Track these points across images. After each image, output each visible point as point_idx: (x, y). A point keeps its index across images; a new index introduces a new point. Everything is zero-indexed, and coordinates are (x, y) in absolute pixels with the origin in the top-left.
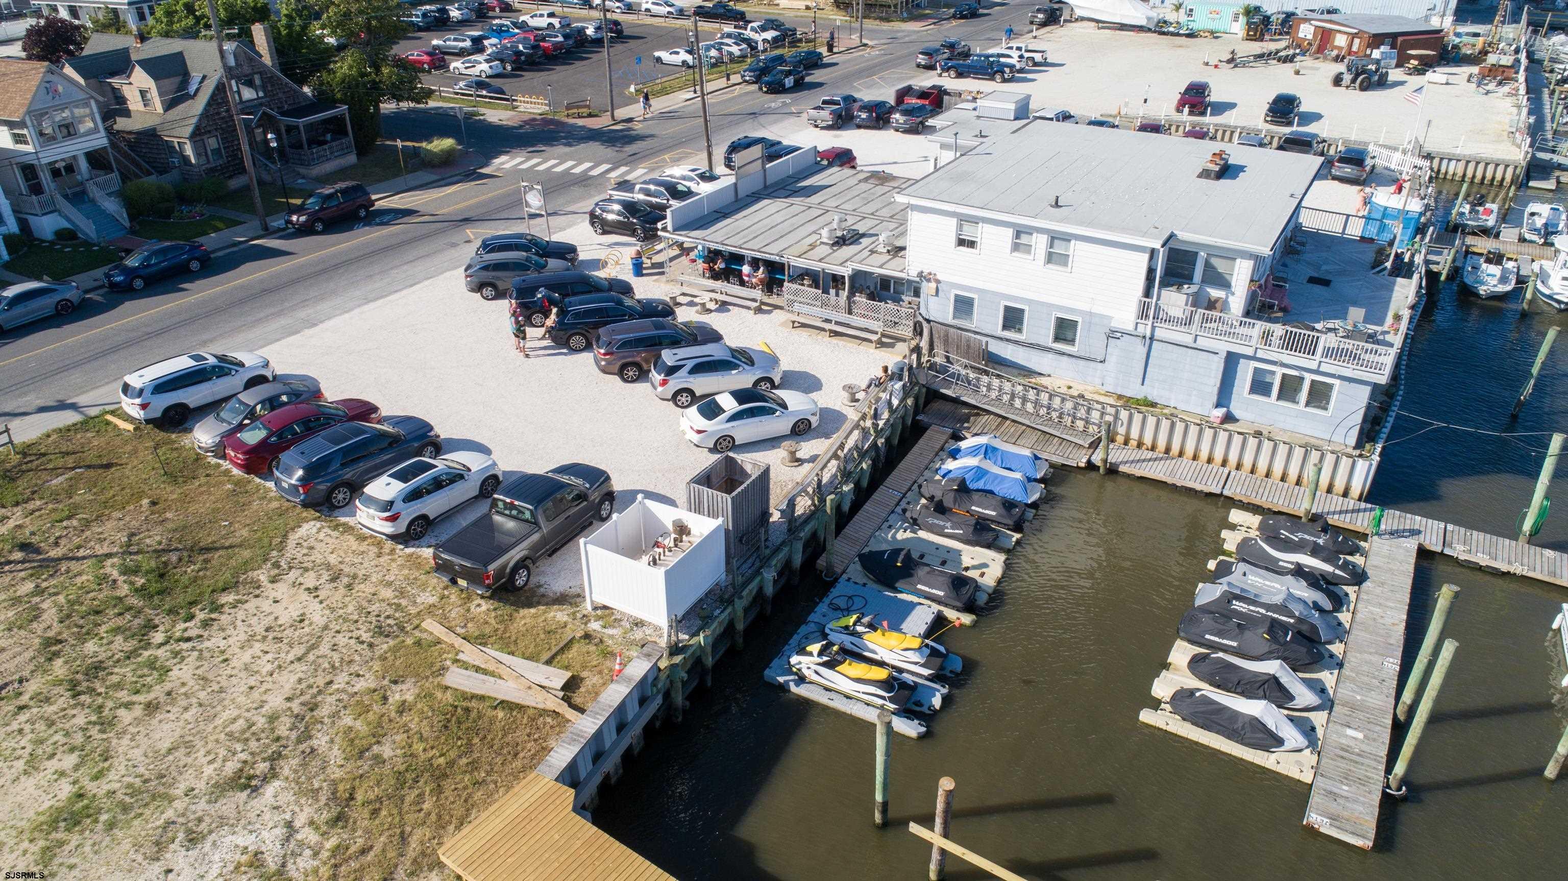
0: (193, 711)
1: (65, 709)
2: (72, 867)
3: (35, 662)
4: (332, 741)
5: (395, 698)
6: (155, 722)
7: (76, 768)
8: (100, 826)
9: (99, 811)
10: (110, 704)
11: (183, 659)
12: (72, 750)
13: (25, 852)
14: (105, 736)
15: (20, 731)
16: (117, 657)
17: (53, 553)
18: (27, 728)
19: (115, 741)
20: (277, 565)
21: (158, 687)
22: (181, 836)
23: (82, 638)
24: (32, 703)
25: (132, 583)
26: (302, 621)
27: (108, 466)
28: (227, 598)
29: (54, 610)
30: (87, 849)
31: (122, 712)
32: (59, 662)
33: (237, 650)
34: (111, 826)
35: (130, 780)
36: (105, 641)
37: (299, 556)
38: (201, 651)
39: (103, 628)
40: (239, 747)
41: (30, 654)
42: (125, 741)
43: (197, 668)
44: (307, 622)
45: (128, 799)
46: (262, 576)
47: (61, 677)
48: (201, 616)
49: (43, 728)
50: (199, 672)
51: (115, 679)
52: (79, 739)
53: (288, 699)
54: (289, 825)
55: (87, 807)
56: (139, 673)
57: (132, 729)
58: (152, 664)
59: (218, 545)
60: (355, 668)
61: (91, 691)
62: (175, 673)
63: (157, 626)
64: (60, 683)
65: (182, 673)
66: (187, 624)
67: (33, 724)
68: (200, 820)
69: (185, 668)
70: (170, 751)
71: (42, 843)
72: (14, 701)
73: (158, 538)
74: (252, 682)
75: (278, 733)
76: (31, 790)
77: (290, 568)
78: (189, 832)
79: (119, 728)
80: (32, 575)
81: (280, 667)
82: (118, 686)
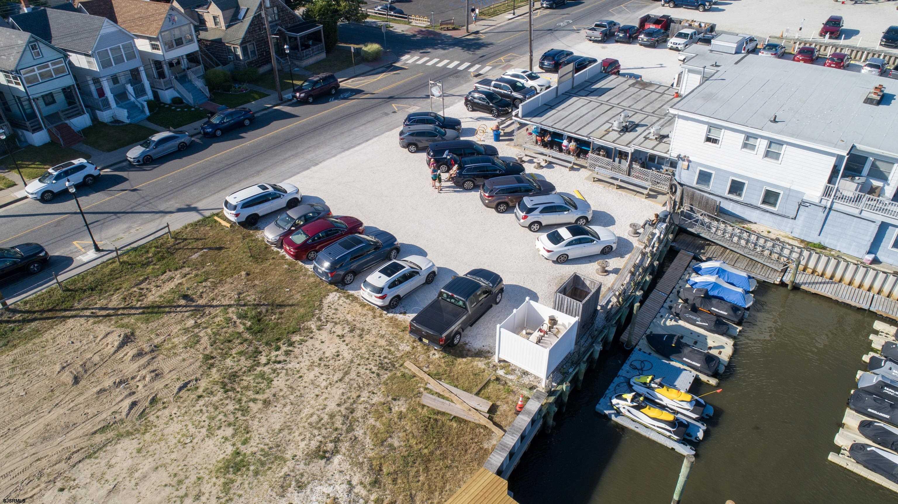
0: (289, 407)
1: (221, 400)
2: (240, 496)
3: (201, 369)
4: (365, 433)
5: (395, 409)
6: (269, 412)
7: (233, 436)
8: (251, 473)
9: (249, 464)
10: (244, 399)
11: (278, 374)
12: (229, 425)
13: (215, 484)
14: (245, 418)
15: (201, 411)
16: (243, 370)
17: (201, 302)
18: (204, 409)
19: (250, 422)
20: (319, 319)
21: (268, 391)
22: (294, 483)
23: (225, 356)
24: (204, 394)
25: (244, 324)
26: (338, 356)
27: (220, 249)
28: (296, 338)
29: (206, 338)
30: (246, 486)
31: (251, 404)
32: (214, 370)
33: (306, 371)
34: (256, 473)
35: (262, 446)
36: (236, 359)
37: (330, 314)
38: (287, 370)
39: (234, 352)
40: (316, 432)
41: (198, 364)
42: (256, 422)
43: (287, 380)
44: (341, 357)
45: (263, 458)
46: (312, 325)
47: (217, 379)
48: (284, 348)
49: (213, 410)
50: (288, 383)
51: (245, 383)
52: (231, 418)
53: (339, 405)
54: (349, 483)
55: (242, 461)
56: (257, 381)
57: (258, 415)
58: (262, 375)
59: (285, 303)
60: (371, 388)
61: (233, 389)
62: (275, 383)
63: (261, 352)
64: (215, 383)
65: (279, 383)
66: (277, 353)
67: (207, 407)
68: (302, 475)
69: (280, 380)
70: (280, 431)
71: (222, 480)
72: (195, 392)
73: (253, 297)
74: (317, 392)
75: (336, 426)
76: (212, 447)
77: (327, 321)
78: (297, 481)
79: (251, 414)
80: (192, 315)
81: (330, 384)
82: (247, 388)
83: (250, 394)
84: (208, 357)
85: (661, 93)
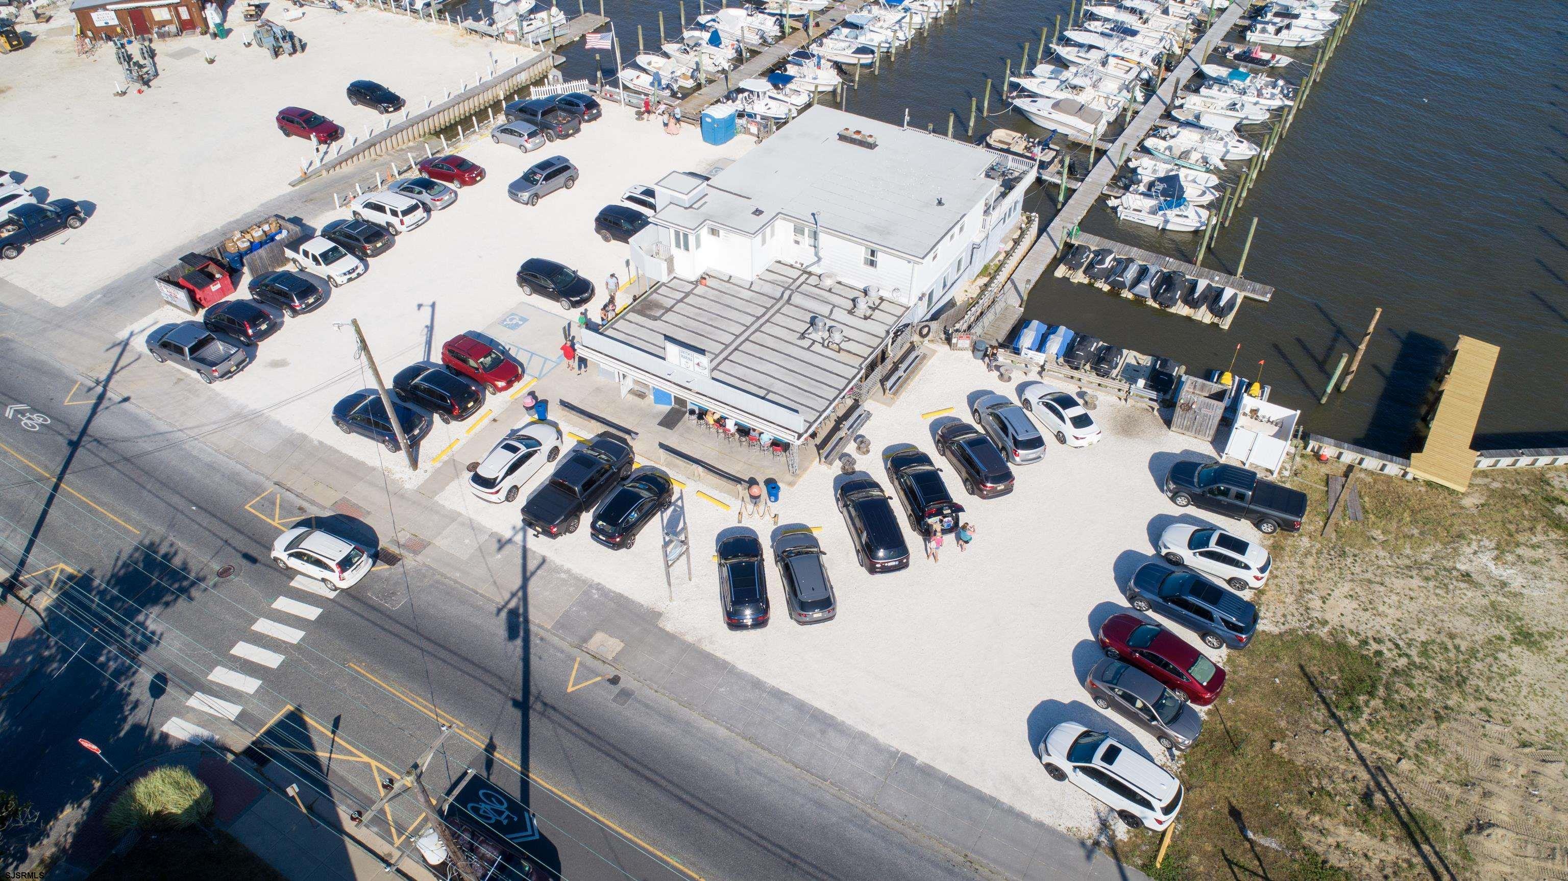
0: (1441, 617)
1: (1478, 678)
2: (1546, 623)
3: (1458, 717)
6: (1458, 631)
7: (1503, 651)
8: (1523, 622)
9: (1517, 627)
10: (1461, 657)
11: (1411, 640)
12: (1496, 658)
13: (1553, 647)
14: (1480, 649)
15: (1502, 691)
16: (1428, 674)
18: (1498, 689)
19: (1480, 643)
20: (1311, 627)
21: (1438, 640)
22: (1506, 589)
23: (1427, 702)
24: (1483, 697)
25: (1367, 703)
26: (1351, 596)
28: (1352, 641)
29: (1414, 734)
30: (1535, 623)
31: (1463, 648)
32: (1450, 703)
33: (1389, 618)
34: (1520, 619)
35: (1495, 623)
36: (1421, 689)
37: (1295, 619)
38: (1400, 635)
39: (1412, 694)
40: (1451, 587)
41: (1454, 724)
42: (1477, 638)
43: (1413, 629)
45: (1505, 619)
47: (1458, 693)
48: (1374, 646)
49: (1494, 681)
50: (1416, 627)
51: (1444, 665)
52: (1489, 660)
53: (1412, 577)
55: (1519, 634)
56: (1434, 655)
57: (1469, 638)
58: (1424, 653)
60: (1373, 559)
61: (1457, 673)
62: (1423, 638)
63: (1393, 669)
64: (1463, 692)
65: (1421, 635)
66: (1385, 651)
67: (1494, 688)
68: (1495, 586)
69: (1417, 635)
70: (1470, 615)
71: (1546, 642)
72: (1489, 708)
74: (1406, 602)
75: (1434, 574)
76: (1526, 665)
78: (1502, 588)
79: (1472, 645)
81: (1391, 591)
82: (1448, 661)
83: (1452, 655)
84: (1439, 718)
85: (687, 295)
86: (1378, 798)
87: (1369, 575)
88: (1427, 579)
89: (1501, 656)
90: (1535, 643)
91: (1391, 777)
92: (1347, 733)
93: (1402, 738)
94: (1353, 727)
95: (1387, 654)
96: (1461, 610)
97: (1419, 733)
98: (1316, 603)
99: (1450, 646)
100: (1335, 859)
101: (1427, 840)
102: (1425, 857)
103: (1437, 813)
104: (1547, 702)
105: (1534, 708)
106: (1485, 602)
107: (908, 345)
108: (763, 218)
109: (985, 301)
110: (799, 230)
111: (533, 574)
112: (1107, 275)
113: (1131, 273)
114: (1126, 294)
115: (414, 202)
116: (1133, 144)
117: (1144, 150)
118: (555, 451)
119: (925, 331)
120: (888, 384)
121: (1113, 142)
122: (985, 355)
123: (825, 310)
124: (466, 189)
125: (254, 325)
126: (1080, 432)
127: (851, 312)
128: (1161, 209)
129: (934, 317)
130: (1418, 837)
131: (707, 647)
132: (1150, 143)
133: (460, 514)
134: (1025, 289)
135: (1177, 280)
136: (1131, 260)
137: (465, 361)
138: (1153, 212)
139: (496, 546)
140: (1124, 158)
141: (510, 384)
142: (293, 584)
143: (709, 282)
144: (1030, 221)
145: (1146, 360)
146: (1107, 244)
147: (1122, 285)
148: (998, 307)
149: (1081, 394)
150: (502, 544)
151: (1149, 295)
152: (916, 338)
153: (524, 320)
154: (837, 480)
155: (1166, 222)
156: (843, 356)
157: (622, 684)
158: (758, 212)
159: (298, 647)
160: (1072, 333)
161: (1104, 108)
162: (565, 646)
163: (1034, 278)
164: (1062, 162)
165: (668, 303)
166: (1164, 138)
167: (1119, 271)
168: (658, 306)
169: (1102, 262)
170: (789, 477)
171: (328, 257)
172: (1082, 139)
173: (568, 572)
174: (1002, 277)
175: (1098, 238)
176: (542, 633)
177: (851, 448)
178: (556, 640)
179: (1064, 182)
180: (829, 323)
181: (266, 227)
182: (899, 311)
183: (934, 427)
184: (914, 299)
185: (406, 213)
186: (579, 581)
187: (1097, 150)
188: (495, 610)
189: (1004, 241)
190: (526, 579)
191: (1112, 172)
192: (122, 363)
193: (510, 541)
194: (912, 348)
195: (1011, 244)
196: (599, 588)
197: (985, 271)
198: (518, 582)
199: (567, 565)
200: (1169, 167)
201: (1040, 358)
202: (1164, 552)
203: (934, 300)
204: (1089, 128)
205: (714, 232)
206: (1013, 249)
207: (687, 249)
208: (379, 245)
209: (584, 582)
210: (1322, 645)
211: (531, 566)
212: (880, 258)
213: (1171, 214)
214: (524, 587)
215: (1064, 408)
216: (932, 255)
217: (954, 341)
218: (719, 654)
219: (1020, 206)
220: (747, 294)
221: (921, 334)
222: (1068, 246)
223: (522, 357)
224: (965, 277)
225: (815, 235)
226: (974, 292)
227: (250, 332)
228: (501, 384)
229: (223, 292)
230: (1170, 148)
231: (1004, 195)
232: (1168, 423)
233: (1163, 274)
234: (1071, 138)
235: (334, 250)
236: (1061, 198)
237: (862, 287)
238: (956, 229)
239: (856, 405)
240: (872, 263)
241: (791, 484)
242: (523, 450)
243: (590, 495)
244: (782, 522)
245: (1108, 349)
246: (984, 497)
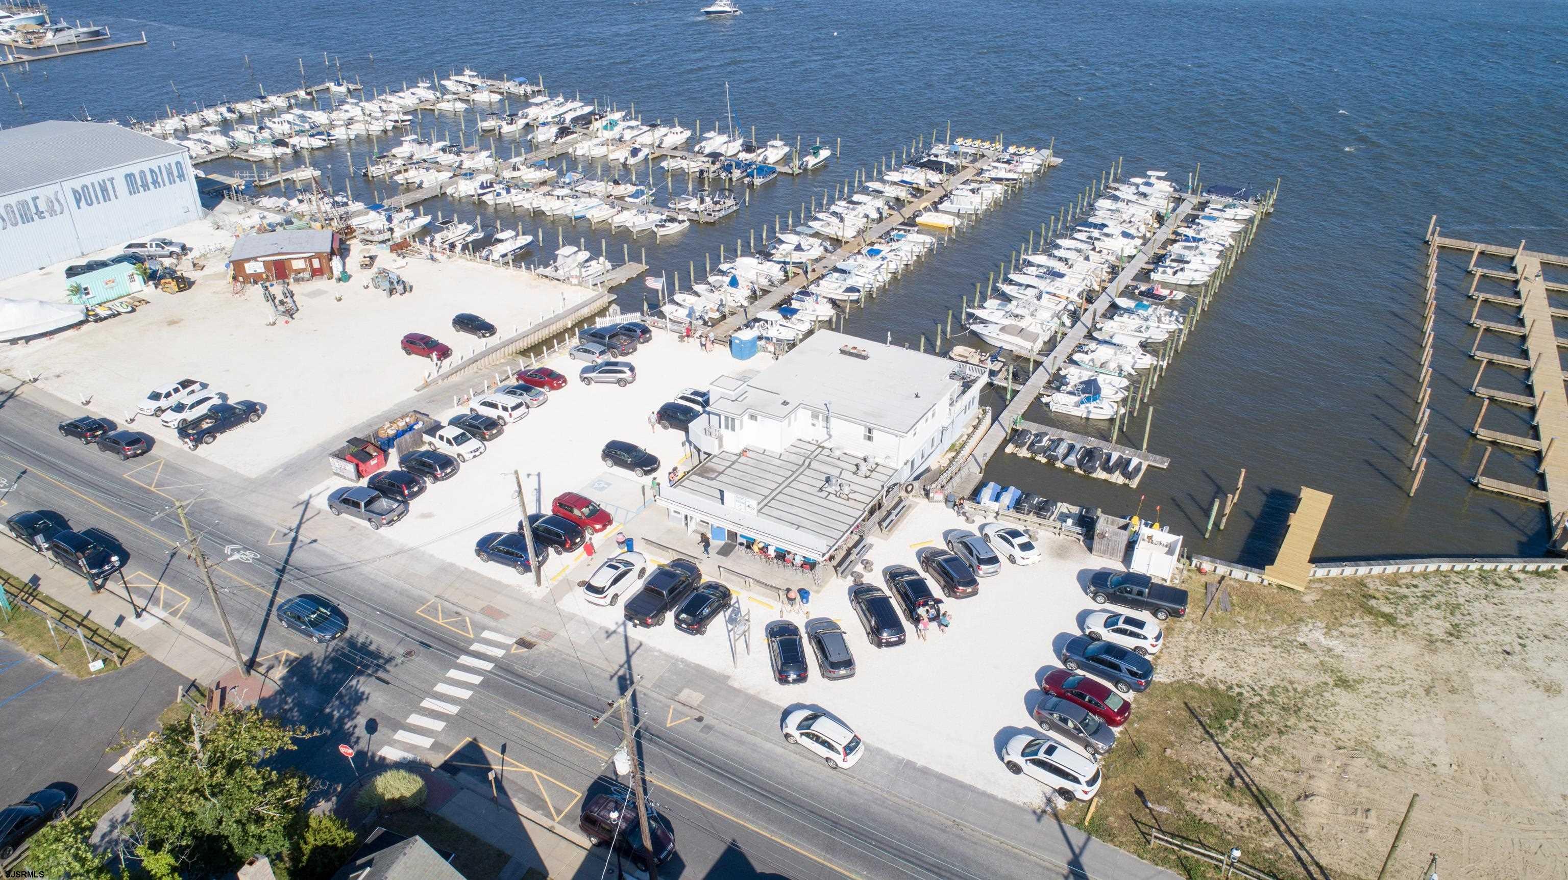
4: (1274, 631)
5: (1244, 622)
6: (1296, 679)
7: (1327, 692)
8: (1342, 674)
9: (1338, 677)
10: (1298, 695)
11: (1263, 685)
12: (1322, 696)
13: (1362, 688)
14: (1311, 690)
16: (1274, 706)
17: (1228, 768)
18: (1323, 715)
23: (1272, 724)
25: (1231, 725)
27: (1139, 793)
28: (1222, 687)
32: (1289, 724)
35: (1322, 674)
36: (1269, 715)
39: (1263, 719)
41: (1291, 736)
42: (1309, 683)
46: (1201, 682)
48: (1237, 690)
51: (1286, 701)
58: (1272, 693)
65: (1270, 682)
70: (1305, 669)
71: (1358, 685)
82: (1289, 698)
83: (1291, 694)
84: (1280, 732)
85: (734, 463)
86: (1238, 781)
87: (1234, 646)
88: (1275, 647)
89: (1325, 694)
90: (1349, 686)
91: (1246, 768)
92: (1217, 743)
93: (1255, 745)
94: (1221, 739)
95: (1246, 695)
96: (1300, 666)
97: (1267, 742)
98: (1196, 664)
99: (1290, 688)
100: (1207, 818)
101: (1271, 805)
102: (1268, 816)
103: (1278, 790)
104: (1357, 723)
105: (1347, 726)
106: (1317, 661)
107: (897, 499)
108: (789, 408)
109: (954, 468)
110: (815, 416)
111: (634, 653)
112: (1044, 450)
113: (1062, 449)
114: (1059, 465)
115: (519, 401)
116: (1064, 357)
117: (1071, 361)
118: (643, 571)
119: (910, 488)
120: (885, 524)
121: (1047, 355)
122: (955, 505)
123: (836, 472)
124: (554, 393)
125: (409, 488)
126: (1026, 554)
127: (855, 473)
128: (1082, 403)
129: (917, 478)
130: (1264, 804)
131: (764, 697)
132: (1077, 357)
133: (575, 615)
134: (983, 461)
135: (1097, 454)
136: (1061, 440)
137: (572, 511)
138: (1077, 405)
139: (605, 635)
140: (1056, 368)
141: (604, 527)
142: (459, 661)
143: (749, 454)
144: (985, 412)
145: (1075, 510)
146: (1044, 428)
147: (1056, 458)
148: (964, 472)
149: (1027, 532)
150: (609, 634)
151: (1076, 465)
152: (903, 494)
153: (609, 484)
154: (850, 589)
155: (1089, 412)
156: (851, 503)
157: (705, 722)
158: (785, 403)
159: (470, 701)
160: (1019, 492)
161: (1040, 331)
162: (662, 698)
163: (990, 453)
164: (1008, 370)
165: (721, 469)
166: (1086, 353)
167: (1053, 447)
168: (713, 471)
169: (1040, 441)
170: (815, 588)
171: (459, 440)
172: (1024, 353)
173: (660, 651)
174: (965, 452)
175: (1037, 425)
176: (644, 690)
177: (859, 568)
178: (655, 695)
179: (1009, 385)
180: (840, 481)
181: (408, 420)
182: (891, 472)
183: (919, 554)
184: (901, 464)
185: (513, 409)
186: (668, 657)
187: (1035, 361)
188: (607, 676)
189: (966, 427)
190: (629, 657)
191: (1047, 378)
192: (306, 517)
193: (614, 632)
194: (901, 500)
195: (972, 429)
196: (683, 661)
197: (952, 448)
198: (624, 658)
199: (658, 647)
200: (1091, 373)
201: (995, 506)
202: (1087, 633)
203: (916, 466)
204: (1028, 345)
205: (753, 417)
206: (973, 432)
207: (733, 429)
208: (495, 431)
209: (672, 657)
210: (1200, 690)
211: (632, 648)
212: (875, 434)
213: (1091, 405)
214: (628, 661)
215: (1014, 537)
216: (912, 432)
217: (931, 495)
218: (773, 701)
219: (977, 401)
220: (778, 462)
221: (906, 491)
222: (1014, 431)
223: (608, 510)
224: (938, 451)
225: (827, 419)
226: (945, 463)
227: (406, 492)
228: (598, 527)
229: (378, 466)
230: (1093, 360)
231: (964, 392)
232: (1090, 549)
233: (1086, 449)
234: (1015, 352)
235: (463, 435)
236: (1008, 397)
237: (862, 456)
238: (930, 414)
239: (861, 538)
240: (870, 438)
241: (818, 592)
242: (622, 568)
243: (674, 598)
244: (812, 617)
245: (1046, 502)
246: (957, 598)
